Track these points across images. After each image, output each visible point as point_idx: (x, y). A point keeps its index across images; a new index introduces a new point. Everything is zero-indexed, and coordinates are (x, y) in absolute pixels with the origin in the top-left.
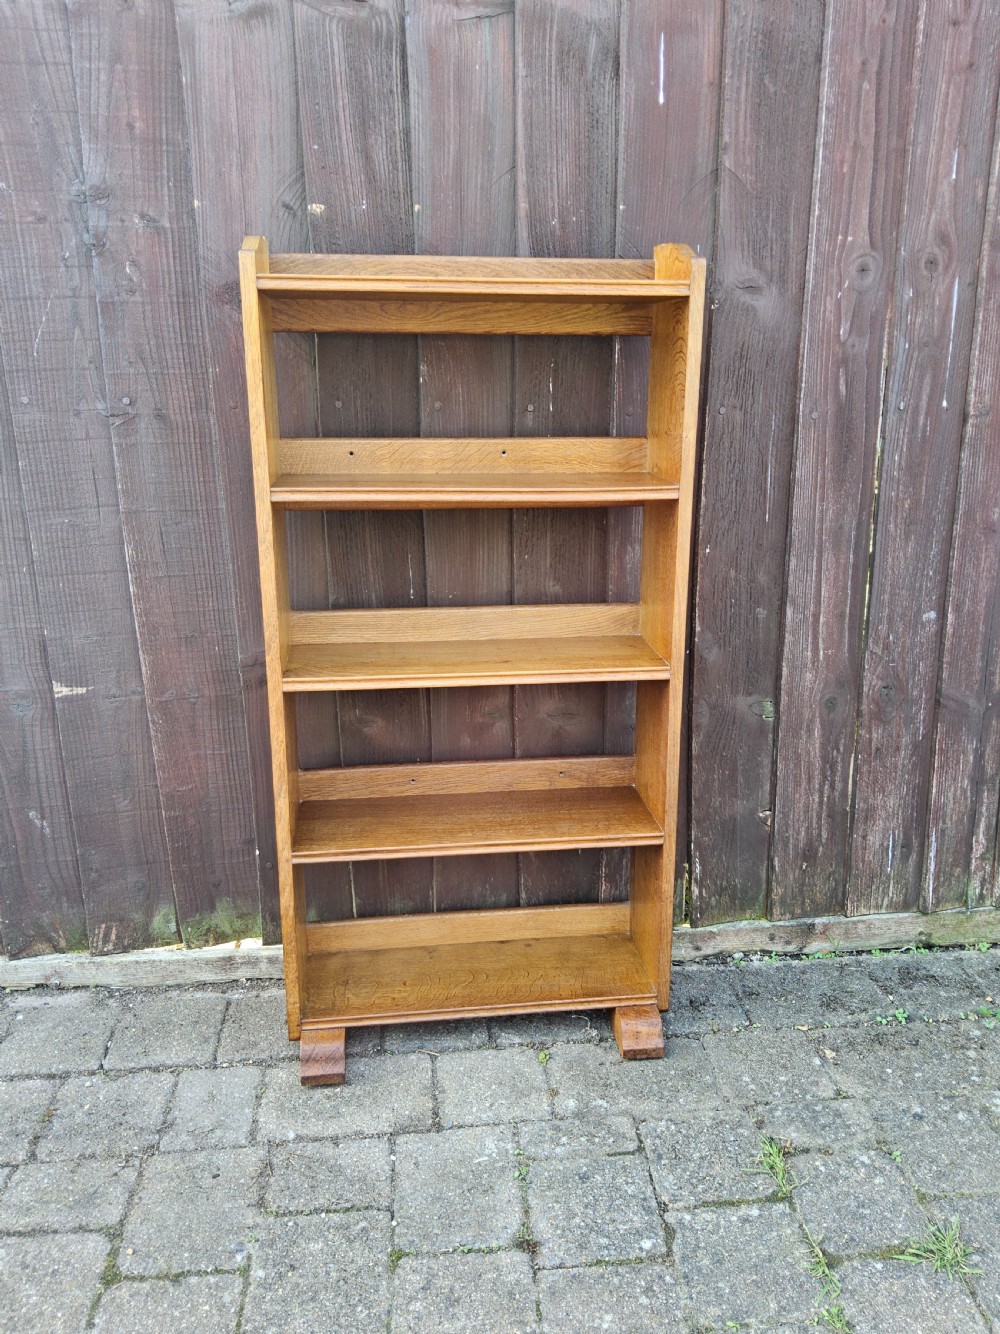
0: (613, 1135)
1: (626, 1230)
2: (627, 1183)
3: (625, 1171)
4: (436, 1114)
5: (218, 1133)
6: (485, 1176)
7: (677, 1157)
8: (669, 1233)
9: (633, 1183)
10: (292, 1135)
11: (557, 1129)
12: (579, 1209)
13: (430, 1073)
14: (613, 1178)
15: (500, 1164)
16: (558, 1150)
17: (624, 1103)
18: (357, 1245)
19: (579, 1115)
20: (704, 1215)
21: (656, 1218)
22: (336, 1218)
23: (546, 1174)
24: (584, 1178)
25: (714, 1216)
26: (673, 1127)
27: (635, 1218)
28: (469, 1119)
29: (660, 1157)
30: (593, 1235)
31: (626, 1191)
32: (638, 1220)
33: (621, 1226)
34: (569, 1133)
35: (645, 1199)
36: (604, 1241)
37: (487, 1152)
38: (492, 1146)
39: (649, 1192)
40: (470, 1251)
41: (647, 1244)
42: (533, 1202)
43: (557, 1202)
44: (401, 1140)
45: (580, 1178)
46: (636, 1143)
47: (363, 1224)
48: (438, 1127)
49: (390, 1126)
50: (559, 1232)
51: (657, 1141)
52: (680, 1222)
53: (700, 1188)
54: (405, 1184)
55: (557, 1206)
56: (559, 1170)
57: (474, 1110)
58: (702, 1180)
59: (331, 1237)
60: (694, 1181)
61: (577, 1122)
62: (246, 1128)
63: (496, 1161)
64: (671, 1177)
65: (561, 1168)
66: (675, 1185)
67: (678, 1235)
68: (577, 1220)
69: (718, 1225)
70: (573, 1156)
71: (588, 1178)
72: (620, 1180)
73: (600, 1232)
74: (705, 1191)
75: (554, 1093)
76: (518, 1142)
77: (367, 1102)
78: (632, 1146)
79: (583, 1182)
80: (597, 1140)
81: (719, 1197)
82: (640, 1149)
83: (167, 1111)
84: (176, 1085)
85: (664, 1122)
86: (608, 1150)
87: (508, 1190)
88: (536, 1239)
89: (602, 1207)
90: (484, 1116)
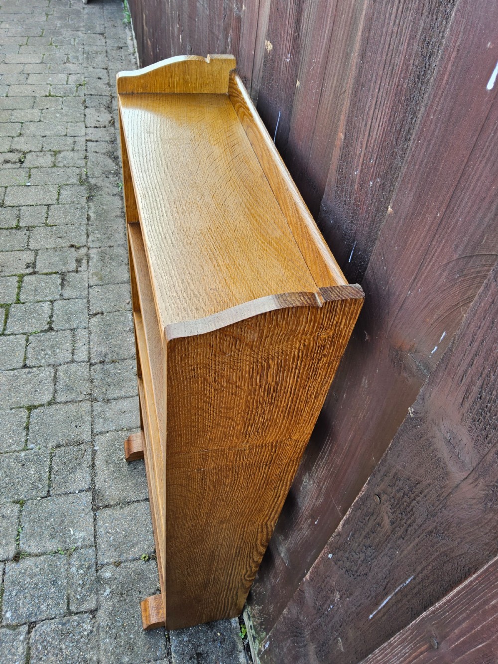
0: (82, 598)
1: (19, 604)
2: (48, 605)
3: (56, 604)
4: (106, 506)
5: (101, 420)
6: (61, 534)
7: (63, 635)
8: (14, 628)
9: (47, 608)
10: (96, 448)
11: (89, 568)
12: (35, 580)
13: (136, 500)
14: (52, 598)
15: (68, 541)
16: (74, 569)
17: (106, 605)
18: (31, 486)
19: (99, 580)
20: (21, 647)
21: (24, 621)
22: (46, 476)
23: (59, 563)
24: (54, 583)
25: (20, 653)
26: (86, 633)
27: (25, 609)
28: (100, 523)
29: (64, 624)
30: (18, 587)
31: (43, 604)
32: (23, 611)
33: (21, 602)
34: (86, 574)
35: (36, 614)
36: (14, 593)
37: (76, 534)
38: (80, 535)
39: (40, 617)
40: (19, 532)
41: (8, 615)
42: (42, 558)
43: (41, 569)
44: (89, 493)
45: (54, 581)
46: (75, 611)
47: (41, 486)
48: (95, 509)
49: (99, 487)
50: (23, 571)
51: (76, 623)
52: (19, 633)
53: (40, 647)
54: (62, 499)
55: (38, 570)
56: (60, 570)
57: (107, 525)
58: (45, 648)
59: (36, 475)
60: (45, 643)
61: (93, 578)
62: (103, 430)
63: (70, 538)
64: (49, 630)
65: (62, 571)
66: (44, 632)
67: (11, 632)
68: (28, 580)
69: (14, 655)
70: (70, 577)
71: (53, 584)
72: (50, 601)
73: (20, 591)
74: (37, 649)
75: (118, 564)
76: (82, 548)
77: (116, 475)
78: (73, 608)
79: (51, 582)
80: (79, 589)
81: (32, 657)
82: (70, 613)
83: (115, 399)
84: (132, 397)
85: (89, 627)
86: (72, 595)
87: (51, 546)
88: (20, 561)
89: (35, 592)
90: (102, 530)
